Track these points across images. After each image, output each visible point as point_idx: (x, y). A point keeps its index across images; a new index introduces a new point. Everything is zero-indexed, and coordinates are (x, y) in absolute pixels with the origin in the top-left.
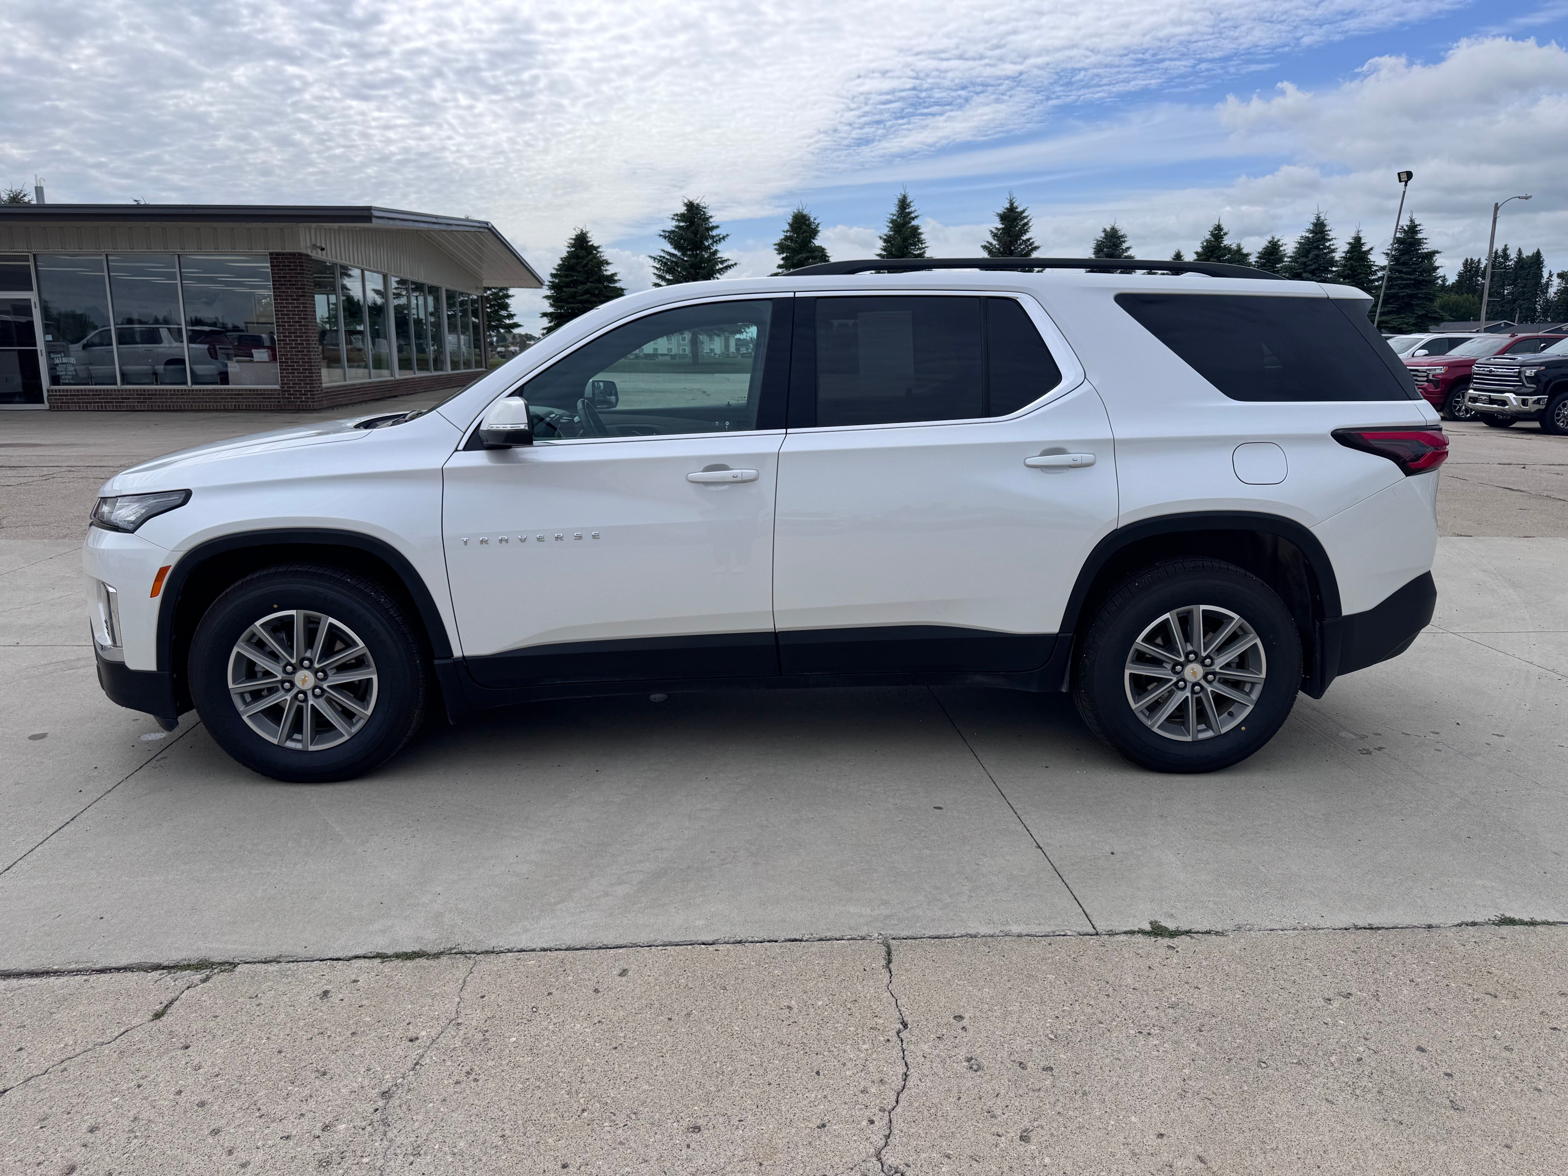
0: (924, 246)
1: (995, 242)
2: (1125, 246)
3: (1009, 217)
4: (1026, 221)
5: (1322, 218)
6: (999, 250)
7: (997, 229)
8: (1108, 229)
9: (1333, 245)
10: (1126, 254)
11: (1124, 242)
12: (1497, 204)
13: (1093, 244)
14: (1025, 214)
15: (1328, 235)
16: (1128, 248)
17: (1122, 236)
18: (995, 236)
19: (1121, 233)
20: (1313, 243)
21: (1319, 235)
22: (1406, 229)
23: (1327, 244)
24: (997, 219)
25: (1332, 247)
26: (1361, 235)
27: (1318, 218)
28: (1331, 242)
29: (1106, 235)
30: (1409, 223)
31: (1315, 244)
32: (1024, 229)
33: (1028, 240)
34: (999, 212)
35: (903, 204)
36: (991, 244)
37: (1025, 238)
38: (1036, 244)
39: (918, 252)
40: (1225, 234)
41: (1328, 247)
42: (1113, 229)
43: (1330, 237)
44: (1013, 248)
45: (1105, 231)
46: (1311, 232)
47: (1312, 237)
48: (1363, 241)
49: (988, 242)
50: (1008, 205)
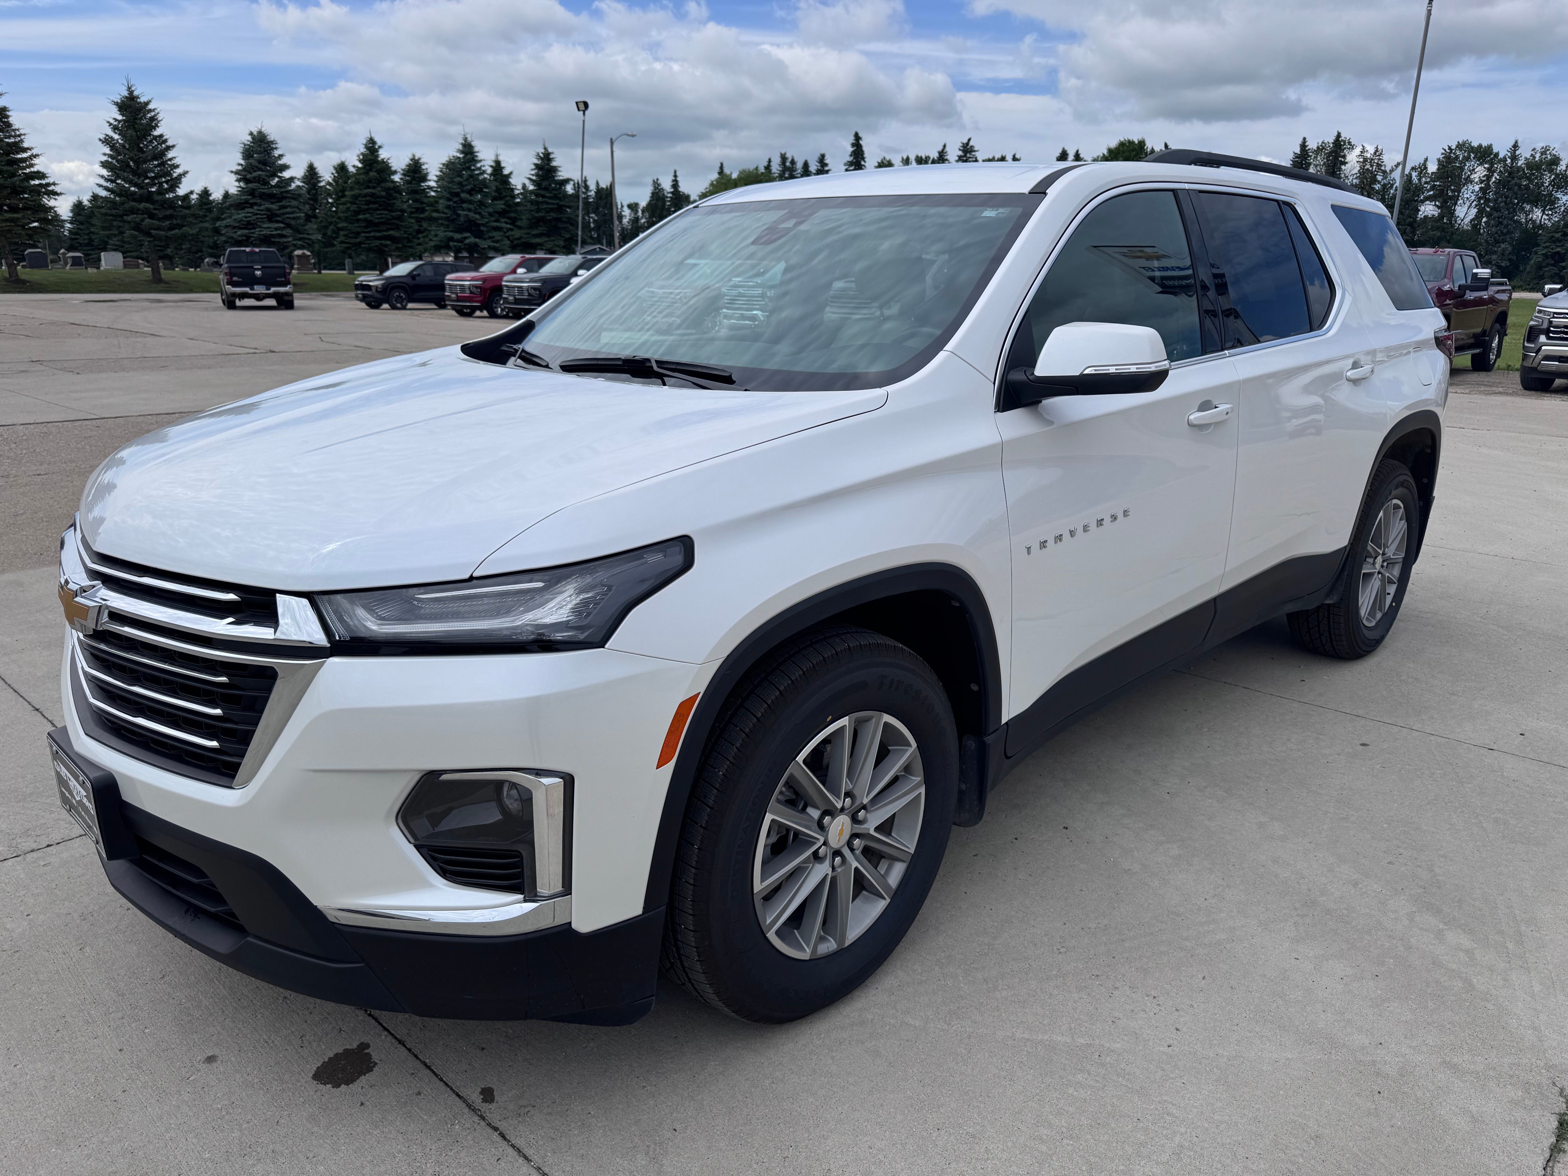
0: (18, 133)
1: (116, 137)
2: (276, 153)
3: (130, 107)
4: (153, 114)
5: (469, 139)
6: (123, 146)
7: (116, 120)
8: (255, 133)
9: (484, 166)
10: (280, 162)
11: (276, 148)
12: (611, 139)
13: (240, 148)
14: (151, 107)
15: (476, 156)
16: (281, 156)
17: (272, 142)
18: (115, 128)
19: (271, 138)
20: (465, 163)
21: (469, 156)
22: (542, 155)
23: (479, 165)
24: (115, 109)
25: (483, 168)
26: (501, 158)
27: (466, 139)
28: (482, 164)
29: (253, 139)
30: (543, 151)
31: (467, 165)
32: (153, 123)
33: (161, 136)
34: (116, 100)
36: (111, 138)
37: (156, 133)
38: (169, 143)
39: (12, 140)
40: (380, 147)
41: (479, 169)
42: (260, 132)
43: (479, 159)
44: (141, 145)
45: (251, 134)
46: (462, 152)
47: (464, 157)
48: (503, 165)
49: (107, 135)
50: (126, 93)
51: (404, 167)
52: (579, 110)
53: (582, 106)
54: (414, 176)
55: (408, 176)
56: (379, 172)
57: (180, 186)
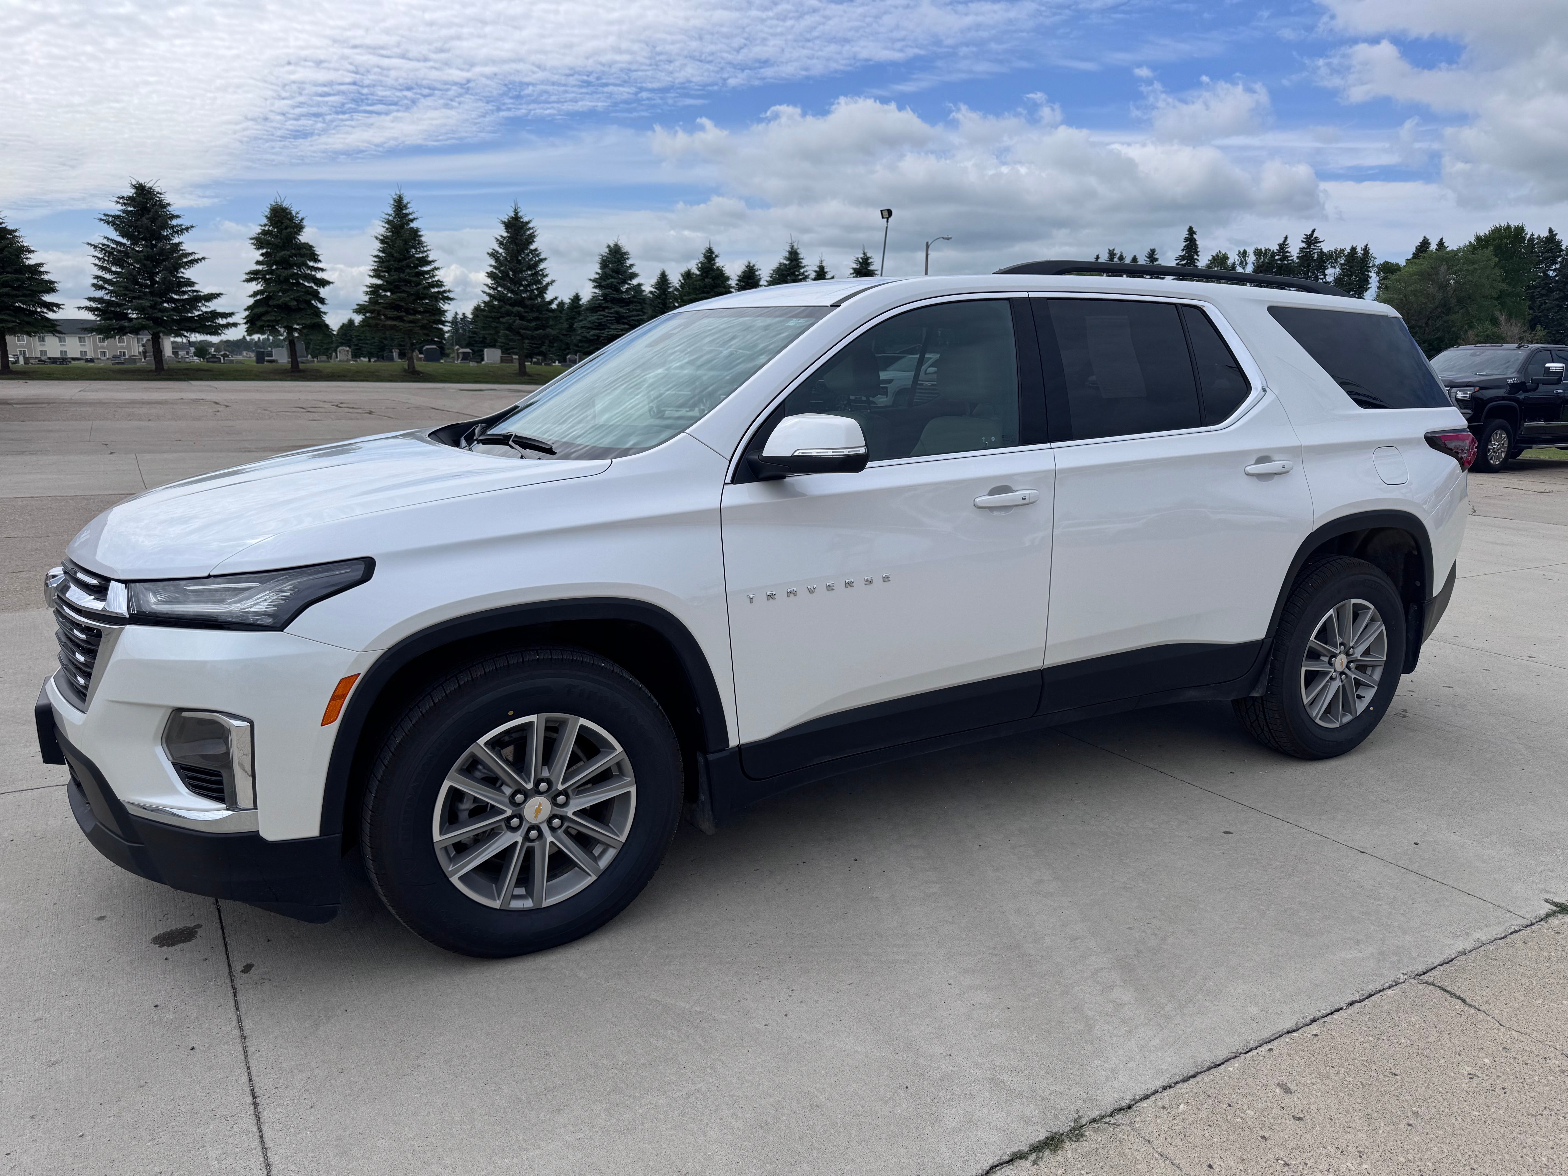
0: (425, 249)
1: (501, 251)
2: (628, 263)
3: (514, 225)
4: (531, 231)
5: (795, 247)
6: (506, 259)
7: (502, 236)
8: (612, 246)
9: (806, 271)
10: (630, 271)
11: (628, 259)
12: (927, 243)
13: (598, 259)
14: (530, 225)
15: (801, 263)
16: (632, 265)
17: (625, 253)
18: (501, 243)
19: (624, 250)
20: (790, 269)
21: (794, 263)
22: (861, 260)
23: (802, 271)
24: (502, 227)
25: (806, 274)
26: (824, 264)
27: (792, 247)
28: (805, 269)
29: (610, 251)
30: (862, 256)
31: (792, 271)
32: (531, 239)
33: (536, 250)
34: (504, 220)
35: (400, 205)
36: (497, 252)
37: (532, 247)
38: (542, 256)
39: (421, 255)
40: (717, 256)
41: (803, 274)
42: (616, 245)
43: (803, 265)
44: (520, 258)
45: (609, 246)
46: (788, 259)
47: (789, 264)
48: (826, 270)
49: (494, 250)
50: (512, 214)
51: (739, 273)
52: (883, 217)
53: (886, 214)
54: (748, 282)
55: (743, 282)
56: (714, 278)
57: (547, 292)
